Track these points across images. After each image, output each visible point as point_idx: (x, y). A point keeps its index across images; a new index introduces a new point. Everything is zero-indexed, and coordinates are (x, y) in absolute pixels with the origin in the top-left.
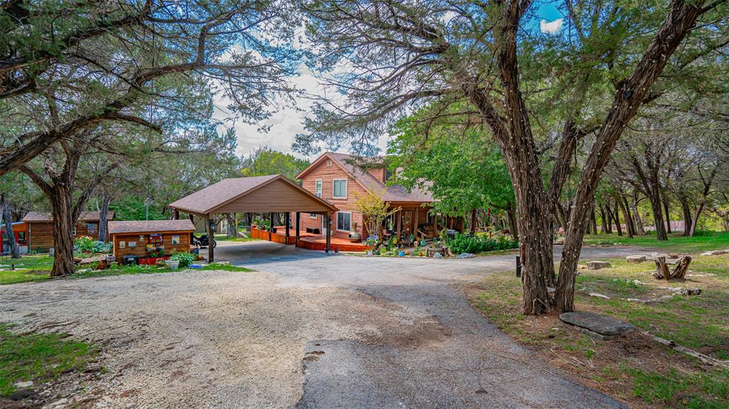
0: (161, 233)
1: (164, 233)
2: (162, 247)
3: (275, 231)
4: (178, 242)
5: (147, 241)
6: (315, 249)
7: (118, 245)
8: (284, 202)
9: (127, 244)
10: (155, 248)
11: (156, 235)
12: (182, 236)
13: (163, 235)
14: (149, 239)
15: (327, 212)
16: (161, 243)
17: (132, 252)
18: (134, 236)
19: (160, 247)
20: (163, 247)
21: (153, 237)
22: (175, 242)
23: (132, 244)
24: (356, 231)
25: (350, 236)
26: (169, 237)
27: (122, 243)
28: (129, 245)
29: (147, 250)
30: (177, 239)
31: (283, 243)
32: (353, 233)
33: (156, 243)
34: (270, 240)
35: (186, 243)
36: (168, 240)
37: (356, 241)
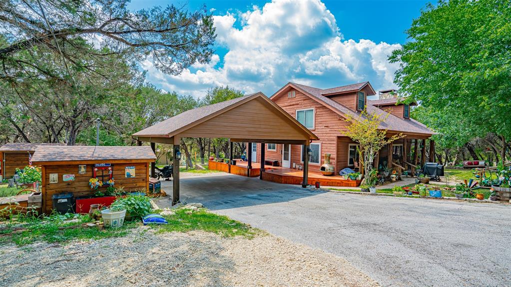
0: (110, 163)
1: (114, 162)
2: (111, 182)
3: (235, 163)
4: (133, 175)
5: (90, 174)
6: (286, 183)
7: (47, 179)
8: (262, 126)
9: (60, 178)
10: (101, 184)
11: (103, 165)
12: (139, 167)
13: (112, 165)
14: (93, 171)
15: (305, 141)
16: (111, 177)
17: (69, 189)
18: (71, 166)
19: (109, 182)
20: (113, 183)
21: (98, 168)
22: (129, 175)
23: (68, 177)
24: (330, 163)
25: (323, 169)
26: (122, 168)
27: (54, 177)
28: (64, 180)
29: (89, 186)
30: (131, 171)
31: (245, 175)
32: (326, 165)
33: (103, 176)
34: (230, 172)
35: (144, 176)
36: (120, 173)
37: (330, 174)
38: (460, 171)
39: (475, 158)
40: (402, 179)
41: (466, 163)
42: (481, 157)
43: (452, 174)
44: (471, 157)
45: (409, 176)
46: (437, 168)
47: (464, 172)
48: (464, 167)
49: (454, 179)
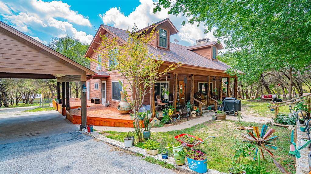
24: (126, 101)
25: (119, 107)
32: (121, 103)
37: (125, 112)
38: (257, 104)
39: (269, 92)
40: (203, 115)
41: (263, 96)
42: (273, 92)
43: (251, 107)
44: (267, 92)
45: (212, 110)
46: (235, 102)
47: (261, 104)
48: (261, 100)
49: (251, 112)
